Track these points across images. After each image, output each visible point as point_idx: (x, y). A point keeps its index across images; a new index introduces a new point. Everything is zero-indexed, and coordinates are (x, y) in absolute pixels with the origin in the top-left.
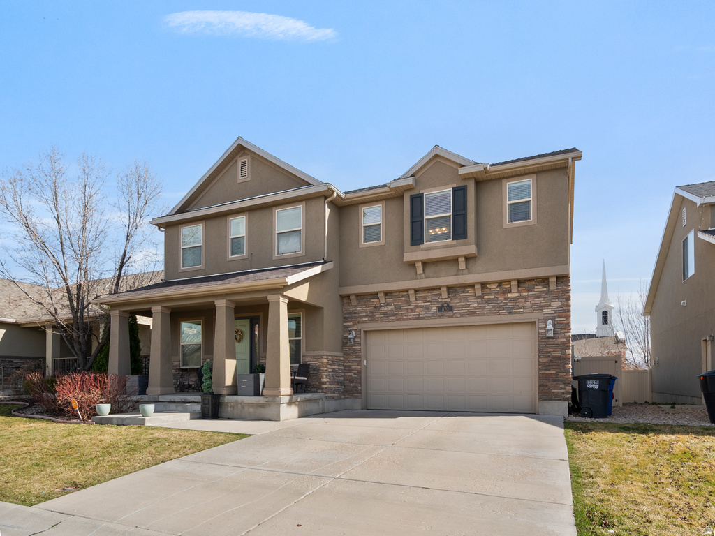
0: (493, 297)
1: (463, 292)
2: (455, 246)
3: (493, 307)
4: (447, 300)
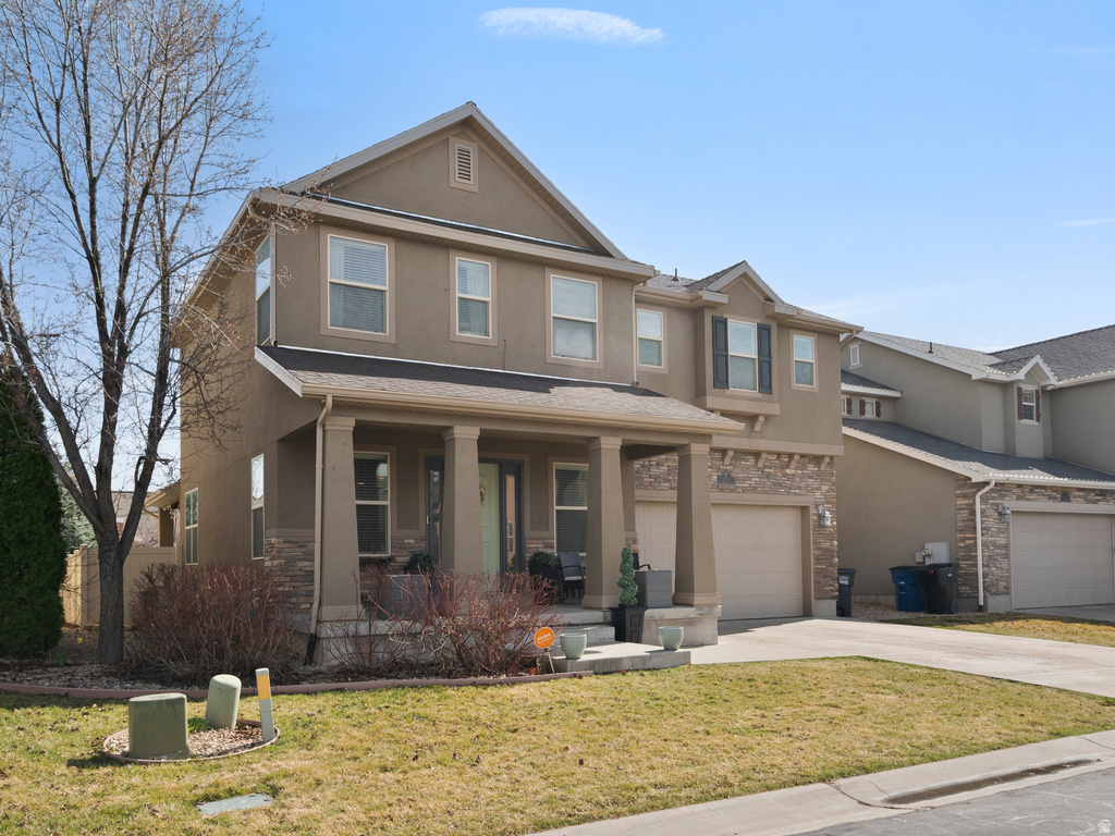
0: (772, 471)
1: (744, 460)
2: (759, 400)
3: (774, 484)
4: (729, 468)
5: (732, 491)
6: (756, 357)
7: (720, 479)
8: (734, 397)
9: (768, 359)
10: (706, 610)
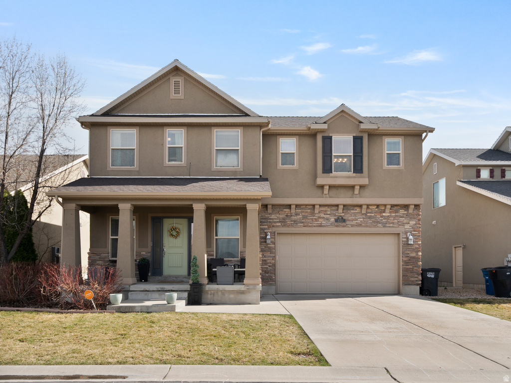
0: (373, 215)
1: (353, 210)
2: (354, 177)
3: (373, 222)
4: (342, 214)
5: (344, 226)
6: (352, 154)
7: (336, 221)
8: (336, 177)
9: (360, 155)
10: (251, 287)
